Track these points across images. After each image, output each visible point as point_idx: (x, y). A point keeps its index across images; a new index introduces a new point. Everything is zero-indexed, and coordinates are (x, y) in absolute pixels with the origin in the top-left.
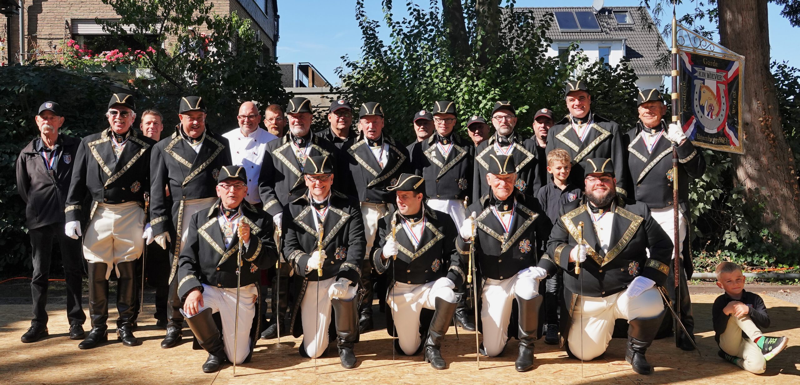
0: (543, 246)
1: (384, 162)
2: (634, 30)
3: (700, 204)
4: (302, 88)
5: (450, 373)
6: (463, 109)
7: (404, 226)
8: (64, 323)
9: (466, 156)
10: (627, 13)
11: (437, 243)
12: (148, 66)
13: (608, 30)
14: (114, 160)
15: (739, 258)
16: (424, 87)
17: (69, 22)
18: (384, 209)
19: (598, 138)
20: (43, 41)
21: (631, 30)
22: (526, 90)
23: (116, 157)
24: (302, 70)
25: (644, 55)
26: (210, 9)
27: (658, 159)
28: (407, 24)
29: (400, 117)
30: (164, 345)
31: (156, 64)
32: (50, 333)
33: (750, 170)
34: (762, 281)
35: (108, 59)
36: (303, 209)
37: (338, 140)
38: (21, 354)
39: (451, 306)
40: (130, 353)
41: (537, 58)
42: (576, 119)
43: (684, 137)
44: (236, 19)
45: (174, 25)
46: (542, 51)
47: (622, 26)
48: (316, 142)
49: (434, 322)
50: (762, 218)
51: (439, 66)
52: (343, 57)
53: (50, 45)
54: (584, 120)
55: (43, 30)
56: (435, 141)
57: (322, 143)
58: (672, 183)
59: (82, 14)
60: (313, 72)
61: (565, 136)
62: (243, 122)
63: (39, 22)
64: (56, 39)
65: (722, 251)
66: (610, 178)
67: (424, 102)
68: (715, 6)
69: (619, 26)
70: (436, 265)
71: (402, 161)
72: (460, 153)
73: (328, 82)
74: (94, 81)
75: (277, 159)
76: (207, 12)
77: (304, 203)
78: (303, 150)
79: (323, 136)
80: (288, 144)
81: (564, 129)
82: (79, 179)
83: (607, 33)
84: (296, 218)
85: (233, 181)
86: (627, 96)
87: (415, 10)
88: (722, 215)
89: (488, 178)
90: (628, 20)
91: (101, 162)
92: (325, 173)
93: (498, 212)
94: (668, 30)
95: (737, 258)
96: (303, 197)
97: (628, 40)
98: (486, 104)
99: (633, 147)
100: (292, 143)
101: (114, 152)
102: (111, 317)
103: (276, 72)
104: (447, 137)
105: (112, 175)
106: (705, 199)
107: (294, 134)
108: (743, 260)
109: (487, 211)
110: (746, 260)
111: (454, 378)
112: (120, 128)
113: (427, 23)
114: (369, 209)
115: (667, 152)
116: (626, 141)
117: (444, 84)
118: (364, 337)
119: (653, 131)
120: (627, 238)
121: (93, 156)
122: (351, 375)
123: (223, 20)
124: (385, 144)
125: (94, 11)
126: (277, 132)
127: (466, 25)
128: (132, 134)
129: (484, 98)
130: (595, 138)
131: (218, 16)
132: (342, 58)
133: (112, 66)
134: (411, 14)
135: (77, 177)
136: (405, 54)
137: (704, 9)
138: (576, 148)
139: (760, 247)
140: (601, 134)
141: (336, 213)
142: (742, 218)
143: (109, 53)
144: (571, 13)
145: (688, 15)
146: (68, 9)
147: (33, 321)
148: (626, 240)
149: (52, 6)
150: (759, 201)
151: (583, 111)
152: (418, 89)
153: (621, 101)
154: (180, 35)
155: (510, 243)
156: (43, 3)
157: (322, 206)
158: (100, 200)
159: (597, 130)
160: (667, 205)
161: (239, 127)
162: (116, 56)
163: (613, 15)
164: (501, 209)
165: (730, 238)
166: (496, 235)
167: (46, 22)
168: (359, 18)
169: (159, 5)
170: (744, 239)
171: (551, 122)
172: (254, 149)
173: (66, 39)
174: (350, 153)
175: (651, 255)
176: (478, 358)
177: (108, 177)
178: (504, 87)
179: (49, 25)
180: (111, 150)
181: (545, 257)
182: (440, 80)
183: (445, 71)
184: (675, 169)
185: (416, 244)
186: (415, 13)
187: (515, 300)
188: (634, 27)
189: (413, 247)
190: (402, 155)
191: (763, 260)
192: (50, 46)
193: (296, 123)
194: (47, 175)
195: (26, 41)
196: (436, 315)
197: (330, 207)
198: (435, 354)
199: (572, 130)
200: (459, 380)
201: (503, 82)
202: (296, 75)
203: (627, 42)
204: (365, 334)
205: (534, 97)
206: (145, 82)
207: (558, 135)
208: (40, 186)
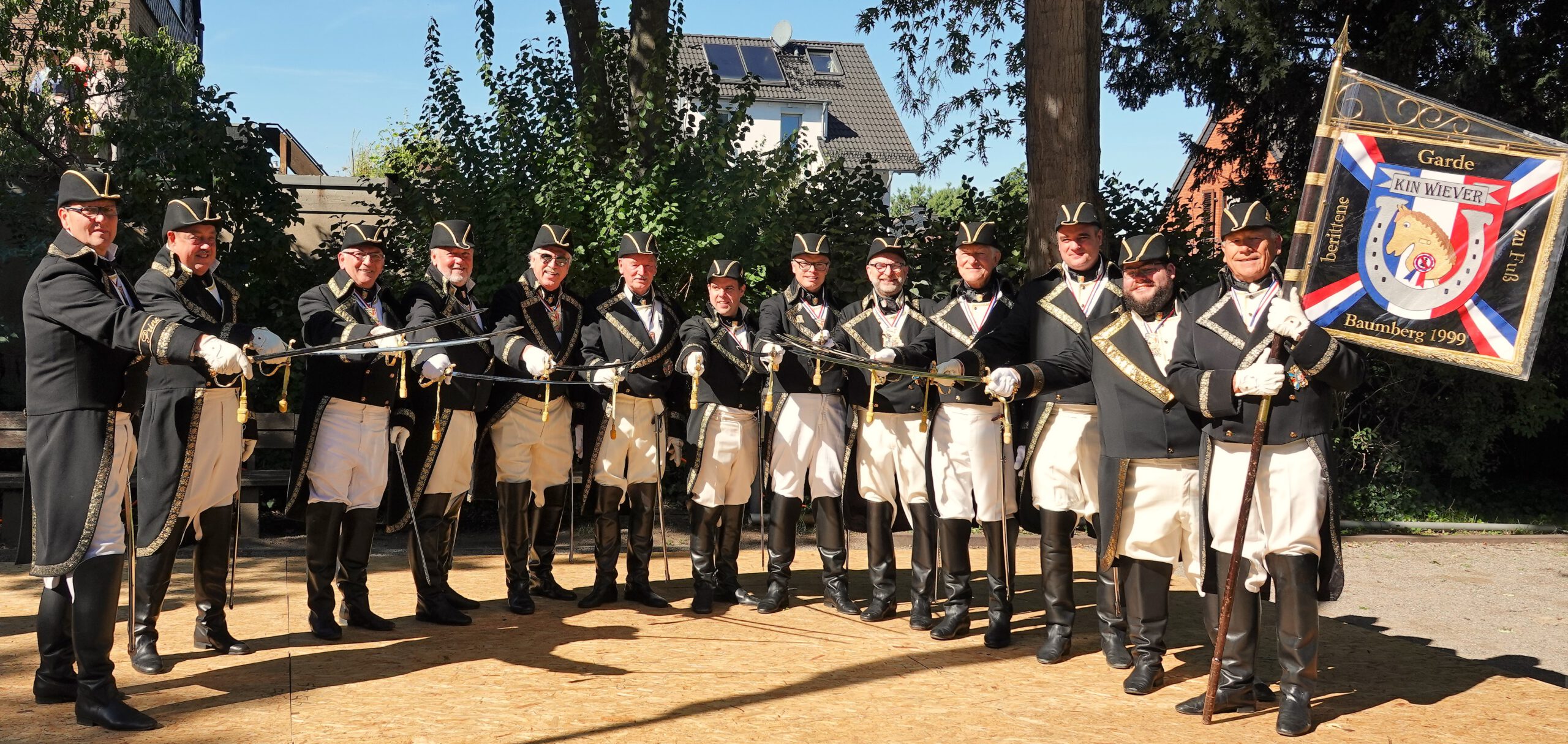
1: (656, 331)
2: (842, 87)
10: (831, 55)
13: (798, 84)
16: (553, 196)
21: (838, 86)
25: (858, 133)
31: (18, 121)
44: (167, 42)
47: (822, 77)
60: (288, 144)
69: (817, 77)
83: (796, 89)
90: (833, 67)
97: (833, 103)
117: (580, 190)
124: (657, 302)
137: (999, 83)
144: (733, 49)
152: (542, 199)
163: (807, 56)
183: (583, 168)
188: (842, 80)
203: (830, 107)
205: (728, 219)
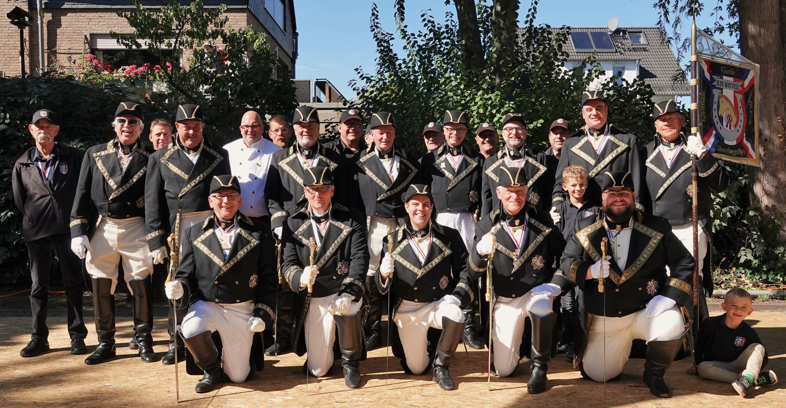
0: (555, 262)
1: (394, 175)
2: (647, 51)
3: (716, 220)
4: (318, 103)
5: (459, 394)
6: (478, 123)
7: (411, 242)
8: (65, 337)
9: (476, 167)
10: (641, 34)
11: (444, 260)
12: (163, 80)
13: (622, 51)
14: (120, 173)
15: (754, 275)
16: (439, 100)
17: (88, 37)
18: (394, 223)
19: (615, 151)
20: (63, 55)
21: (645, 51)
22: (541, 104)
23: (121, 169)
24: (318, 86)
25: (657, 75)
26: (225, 23)
27: (677, 174)
28: (422, 38)
29: (413, 131)
30: (166, 362)
31: (170, 77)
32: (51, 347)
33: (768, 187)
34: (777, 299)
35: (127, 73)
36: (303, 223)
37: (348, 151)
38: (17, 369)
39: (459, 326)
40: (130, 370)
41: (553, 72)
42: (593, 130)
43: (705, 150)
44: (251, 33)
45: (189, 39)
46: (558, 66)
47: (636, 47)
48: (324, 153)
49: (441, 341)
50: (778, 235)
51: (453, 79)
52: (357, 69)
53: (70, 59)
54: (601, 131)
55: (62, 45)
56: (444, 152)
57: (330, 154)
58: (691, 199)
59: (101, 28)
60: (330, 88)
61: (580, 148)
62: (246, 132)
63: (58, 37)
64: (75, 54)
65: (737, 268)
66: (630, 193)
67: (438, 116)
68: (737, 19)
69: (633, 46)
70: (444, 282)
71: (413, 174)
72: (470, 164)
73: (341, 95)
74: (106, 93)
75: (283, 171)
76: (221, 26)
77: (303, 217)
78: (310, 161)
79: (333, 147)
80: (294, 155)
81: (579, 141)
82: (84, 191)
83: (621, 54)
84: (296, 233)
85: (227, 191)
86: (644, 111)
87: (429, 21)
88: (738, 232)
89: (497, 192)
90: (642, 40)
91: (106, 174)
92: (324, 184)
93: (509, 227)
94: (687, 44)
95: (752, 276)
96: (302, 210)
97: (642, 60)
98: (501, 118)
99: (651, 162)
100: (299, 155)
101: (120, 165)
102: (118, 331)
103: (291, 86)
104: (457, 147)
105: (117, 189)
106: (721, 216)
107: (301, 144)
108: (758, 277)
109: (498, 226)
110: (761, 277)
111: (462, 400)
112: (128, 139)
113: (443, 36)
114: (378, 223)
115: (686, 166)
116: (644, 156)
117: (459, 98)
118: (370, 354)
119: (672, 145)
120: (645, 256)
121: (97, 167)
122: (355, 395)
123: (238, 34)
124: (396, 156)
125: (113, 26)
126: (283, 144)
127: (482, 40)
128: (139, 147)
129: (498, 111)
130: (612, 151)
131: (233, 30)
132: (355, 70)
133: (131, 81)
134: (426, 25)
135: (82, 189)
136: (420, 67)
137: (724, 23)
138: (592, 162)
139: (775, 265)
140: (619, 146)
141: (337, 227)
142: (758, 236)
143: (128, 68)
144: (586, 34)
145: (708, 29)
146: (87, 23)
147: (33, 335)
148: (644, 258)
149: (71, 20)
150: (776, 218)
151: (599, 122)
152: (432, 102)
153: (638, 115)
154: (195, 49)
155: (522, 260)
156: (62, 17)
157: (323, 220)
158: (104, 214)
159: (614, 143)
160: (687, 222)
161: (241, 137)
162: (135, 71)
163: (627, 36)
164: (512, 224)
165: (745, 255)
166: (507, 252)
167: (65, 36)
168: (374, 30)
169: (174, 18)
170: (759, 256)
171: (567, 133)
172: (257, 160)
173: (85, 54)
174: (359, 165)
175: (671, 274)
176: (489, 380)
177: (113, 191)
178: (519, 101)
179: (69, 39)
180: (117, 162)
181: (559, 273)
182: (454, 94)
183: (460, 84)
184: (694, 183)
185: (423, 260)
186: (429, 24)
187: (527, 319)
188: (648, 47)
189: (420, 263)
190: (413, 168)
191: (778, 277)
192: (70, 61)
193: (304, 134)
194: (42, 186)
195: (46, 55)
196: (444, 334)
197: (331, 221)
198: (444, 374)
199: (588, 142)
200: (468, 403)
201: (517, 95)
202: (313, 91)
203: (641, 62)
204: (373, 351)
205: (549, 111)
206: (161, 96)
207: (573, 148)
208: (37, 196)
